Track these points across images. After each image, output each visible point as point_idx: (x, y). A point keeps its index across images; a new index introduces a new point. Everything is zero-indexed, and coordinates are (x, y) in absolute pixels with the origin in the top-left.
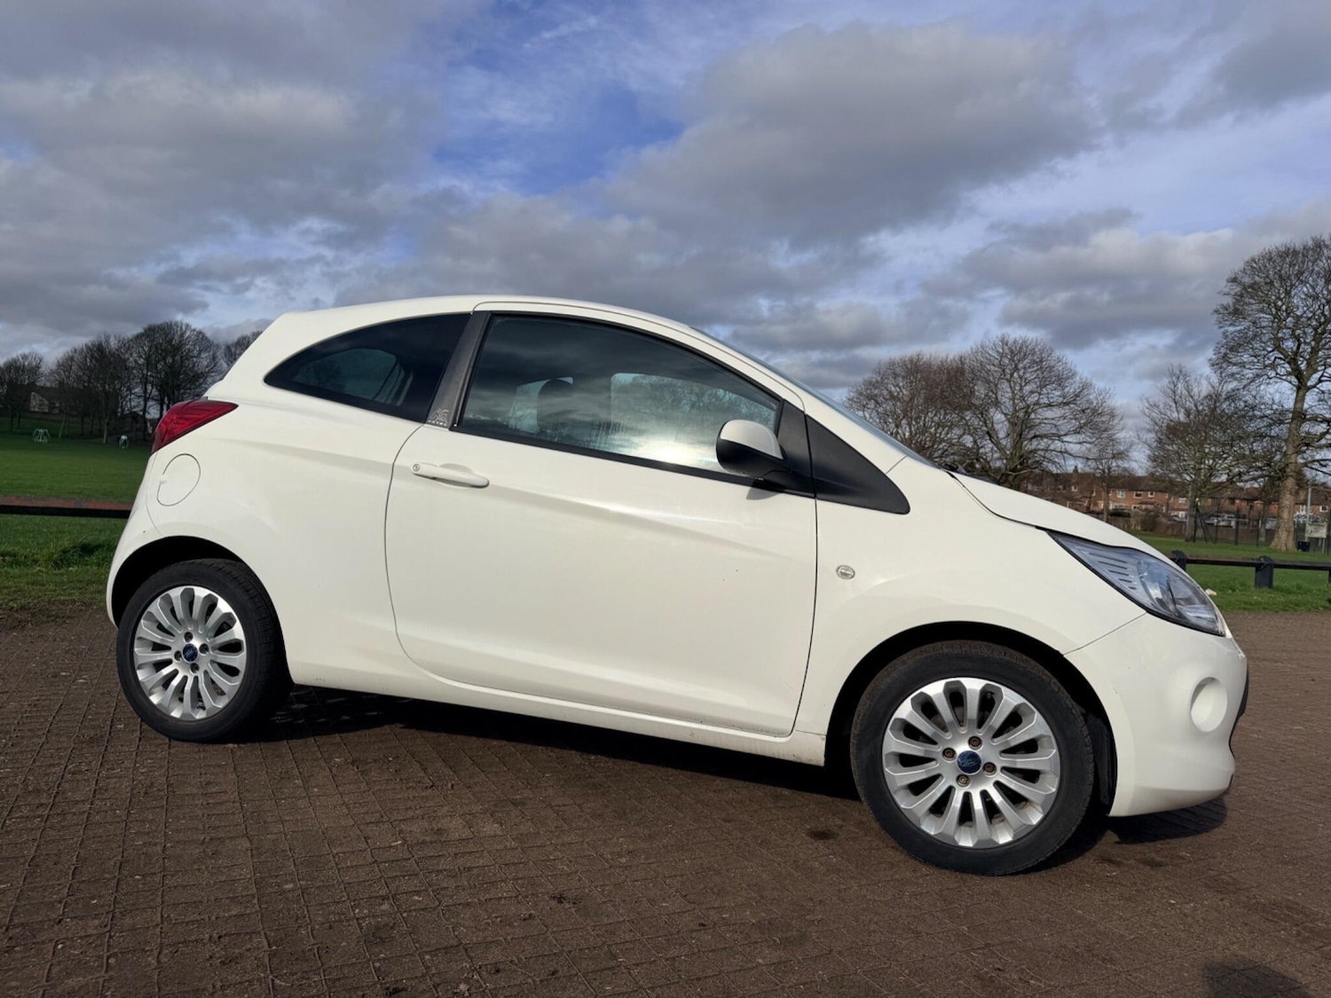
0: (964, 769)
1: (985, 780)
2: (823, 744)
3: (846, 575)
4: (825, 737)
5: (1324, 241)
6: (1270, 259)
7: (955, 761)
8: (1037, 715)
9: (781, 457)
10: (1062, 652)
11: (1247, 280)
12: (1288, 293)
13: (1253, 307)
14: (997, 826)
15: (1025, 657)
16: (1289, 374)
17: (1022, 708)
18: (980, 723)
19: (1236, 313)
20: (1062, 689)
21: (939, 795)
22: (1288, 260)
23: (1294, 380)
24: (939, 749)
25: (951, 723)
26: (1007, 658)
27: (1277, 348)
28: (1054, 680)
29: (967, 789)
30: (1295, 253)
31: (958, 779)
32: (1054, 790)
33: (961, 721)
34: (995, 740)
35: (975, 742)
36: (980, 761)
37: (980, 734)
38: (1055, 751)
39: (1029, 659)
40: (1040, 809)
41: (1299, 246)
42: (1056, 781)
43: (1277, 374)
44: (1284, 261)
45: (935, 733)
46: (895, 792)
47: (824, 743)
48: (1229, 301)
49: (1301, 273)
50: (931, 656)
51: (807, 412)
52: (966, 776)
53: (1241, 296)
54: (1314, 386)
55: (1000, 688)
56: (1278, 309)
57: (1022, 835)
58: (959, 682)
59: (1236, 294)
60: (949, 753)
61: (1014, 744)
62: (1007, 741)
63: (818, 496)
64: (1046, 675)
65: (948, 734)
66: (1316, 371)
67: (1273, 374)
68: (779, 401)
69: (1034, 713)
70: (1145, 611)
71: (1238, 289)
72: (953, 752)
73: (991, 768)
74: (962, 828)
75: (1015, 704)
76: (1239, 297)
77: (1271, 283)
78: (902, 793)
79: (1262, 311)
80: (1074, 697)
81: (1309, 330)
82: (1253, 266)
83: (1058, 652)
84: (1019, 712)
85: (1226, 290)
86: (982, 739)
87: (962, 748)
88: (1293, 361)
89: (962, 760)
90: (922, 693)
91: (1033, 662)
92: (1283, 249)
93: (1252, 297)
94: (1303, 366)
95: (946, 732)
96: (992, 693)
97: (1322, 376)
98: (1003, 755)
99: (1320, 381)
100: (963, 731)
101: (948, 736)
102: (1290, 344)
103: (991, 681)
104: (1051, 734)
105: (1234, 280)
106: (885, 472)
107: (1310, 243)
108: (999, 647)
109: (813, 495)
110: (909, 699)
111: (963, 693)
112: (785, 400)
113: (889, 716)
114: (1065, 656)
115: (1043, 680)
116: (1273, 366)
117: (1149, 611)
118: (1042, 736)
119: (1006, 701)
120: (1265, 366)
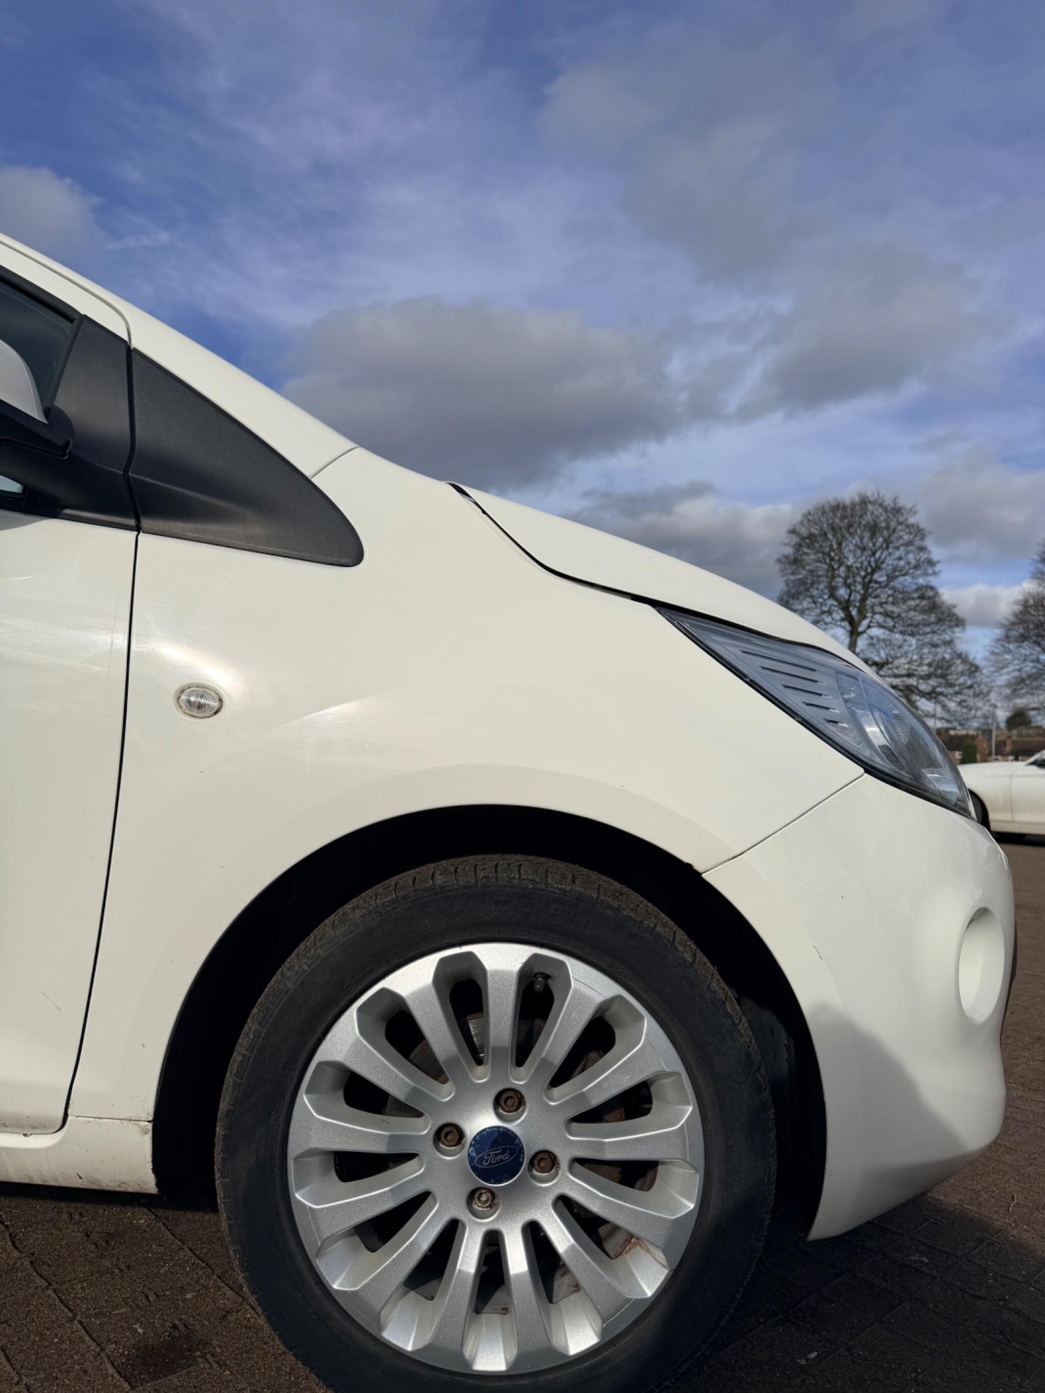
0: (485, 1174)
1: (531, 1195)
2: (145, 1144)
3: (200, 706)
4: (150, 1126)
5: (868, 497)
6: (824, 512)
7: (464, 1153)
8: (648, 1023)
9: (44, 421)
10: (698, 867)
11: (804, 531)
12: (840, 544)
13: (810, 557)
14: (562, 1303)
15: (616, 885)
16: (843, 620)
17: (615, 1007)
18: (523, 1050)
19: (795, 562)
20: (700, 955)
21: (425, 1245)
22: (838, 515)
23: (846, 624)
24: (424, 1129)
25: (453, 1061)
26: (578, 888)
27: (832, 596)
28: (681, 935)
29: (489, 1223)
30: (845, 507)
31: (472, 1196)
32: (692, 1206)
33: (475, 1052)
34: (556, 1091)
35: (508, 1101)
36: (521, 1151)
37: (520, 1079)
38: (691, 1109)
39: (625, 889)
40: (661, 1257)
41: (847, 501)
42: (694, 1181)
43: (833, 619)
44: (835, 514)
45: (414, 1090)
46: (318, 1254)
47: (148, 1139)
48: (789, 551)
49: (850, 526)
50: (405, 897)
51: (135, 344)
52: (489, 1190)
53: (800, 545)
54: (864, 632)
55: (562, 964)
56: (832, 559)
57: (624, 1326)
58: (470, 955)
59: (796, 544)
60: (449, 1134)
61: (597, 1100)
62: (583, 1095)
63: (146, 523)
64: (663, 924)
65: (447, 1086)
66: (865, 617)
67: (828, 619)
68: (71, 320)
69: (641, 1018)
70: (862, 770)
71: (796, 539)
72: (461, 1134)
73: (546, 1161)
74: (484, 1317)
75: (599, 999)
76: (798, 547)
77: (825, 534)
78: (339, 1248)
79: (819, 561)
80: (728, 976)
81: (859, 579)
82: (808, 518)
83: (689, 867)
84: (609, 1017)
85: (787, 541)
86: (525, 1093)
87: (482, 1120)
88: (845, 606)
89: (478, 1151)
90: (384, 991)
91: (635, 897)
92: (834, 504)
93: (809, 548)
94: (854, 612)
95: (445, 1081)
96: (547, 977)
97: (871, 622)
98: (575, 1125)
99: (869, 627)
100: (481, 1076)
101: (445, 1093)
102: (842, 592)
103: (542, 946)
104: (680, 1068)
105: (793, 532)
106: (307, 473)
107: (857, 499)
108: (562, 865)
109: (132, 522)
110: (353, 1011)
111: (480, 984)
112: (85, 318)
113: (302, 1060)
114: (703, 875)
115: (659, 936)
116: (830, 613)
117: (870, 770)
118: (661, 1075)
119: (575, 990)
120: (823, 612)
